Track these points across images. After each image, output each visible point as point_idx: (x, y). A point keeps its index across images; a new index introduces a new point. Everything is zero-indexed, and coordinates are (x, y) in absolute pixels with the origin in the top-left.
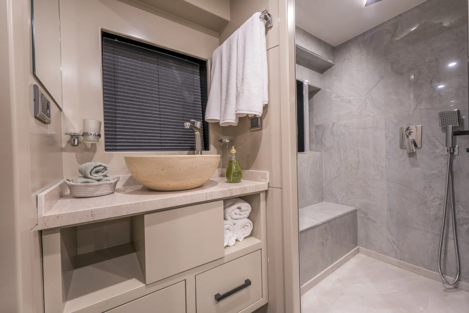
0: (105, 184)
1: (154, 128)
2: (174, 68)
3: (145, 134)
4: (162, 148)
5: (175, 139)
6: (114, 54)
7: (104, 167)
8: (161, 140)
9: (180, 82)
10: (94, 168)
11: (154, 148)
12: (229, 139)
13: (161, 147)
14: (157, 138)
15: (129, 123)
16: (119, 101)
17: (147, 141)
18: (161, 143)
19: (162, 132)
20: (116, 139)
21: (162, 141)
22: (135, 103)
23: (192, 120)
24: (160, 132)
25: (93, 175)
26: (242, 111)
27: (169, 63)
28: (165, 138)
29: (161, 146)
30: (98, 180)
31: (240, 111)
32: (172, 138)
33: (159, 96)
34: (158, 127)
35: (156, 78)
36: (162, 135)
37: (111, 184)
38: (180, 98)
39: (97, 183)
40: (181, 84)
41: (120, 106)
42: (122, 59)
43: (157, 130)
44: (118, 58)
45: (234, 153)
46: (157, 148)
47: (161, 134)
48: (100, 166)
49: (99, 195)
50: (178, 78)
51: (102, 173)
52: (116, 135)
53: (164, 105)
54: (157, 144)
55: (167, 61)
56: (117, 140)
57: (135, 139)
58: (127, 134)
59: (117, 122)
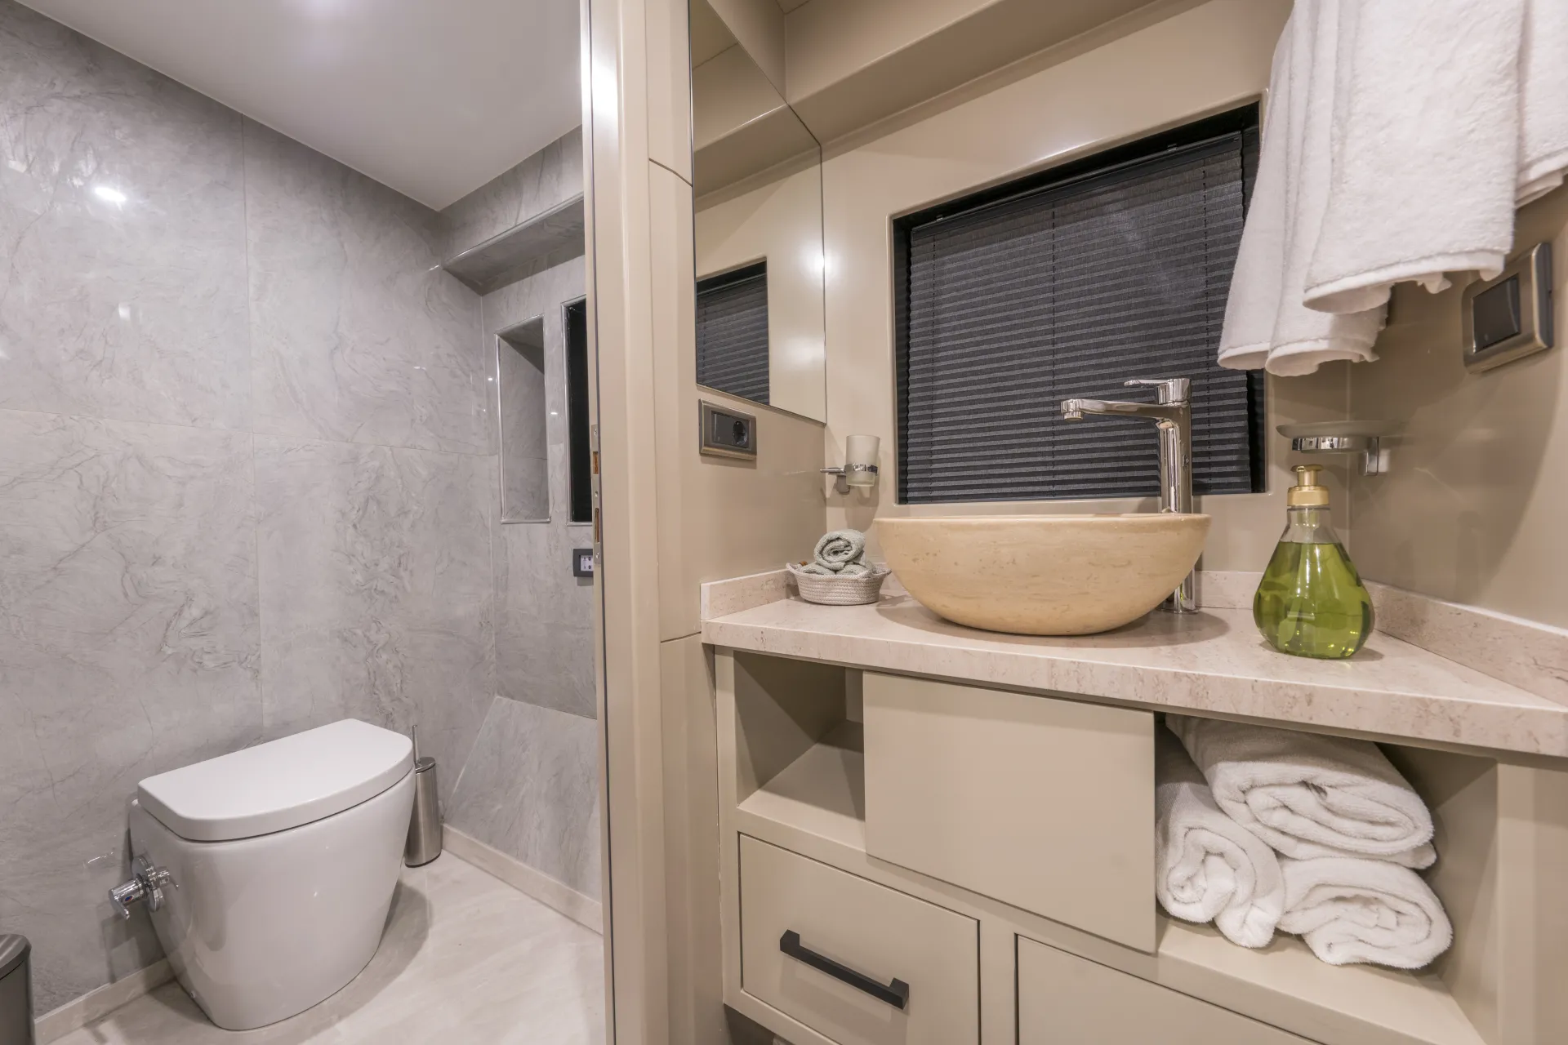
0: (844, 580)
1: (1034, 430)
2: (1111, 207)
3: (1004, 452)
4: (1057, 488)
5: (1106, 455)
6: (934, 257)
7: (846, 542)
8: (1053, 463)
9: (1139, 246)
10: (827, 544)
11: (1030, 489)
12: (1348, 436)
13: (1051, 486)
14: (1039, 459)
15: (962, 427)
16: (941, 373)
17: (1008, 471)
18: (1054, 473)
19: (1057, 438)
20: (931, 471)
21: (1055, 468)
22: (979, 368)
23: (1131, 382)
24: (1050, 438)
25: (827, 558)
26: (1331, 282)
27: (1100, 197)
28: (1066, 457)
29: (1053, 483)
30: (836, 571)
31: (1318, 285)
32: (1095, 455)
33: (1052, 326)
34: (1044, 424)
35: (1047, 271)
36: (1057, 448)
37: (856, 581)
38: (1137, 306)
39: (832, 575)
40: (1145, 252)
41: (942, 387)
42: (952, 261)
43: (1038, 434)
44: (944, 264)
45: (1310, 508)
46: (1037, 489)
47: (1053, 444)
48: (838, 539)
49: (834, 602)
50: (1130, 237)
51: (846, 554)
52: (931, 462)
53: (1067, 350)
54: (1041, 479)
55: (1091, 196)
56: (935, 475)
57: (975, 468)
58: (956, 455)
59: (934, 430)
